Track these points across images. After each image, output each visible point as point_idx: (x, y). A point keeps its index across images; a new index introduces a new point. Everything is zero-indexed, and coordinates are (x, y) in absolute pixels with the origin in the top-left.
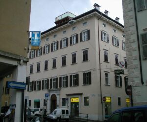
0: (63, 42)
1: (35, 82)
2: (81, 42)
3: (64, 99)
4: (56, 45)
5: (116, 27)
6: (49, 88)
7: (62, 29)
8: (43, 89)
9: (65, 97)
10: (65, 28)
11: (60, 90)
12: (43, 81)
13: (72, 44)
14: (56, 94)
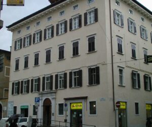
0: (60, 27)
1: (22, 82)
2: (85, 25)
3: (61, 106)
4: (50, 31)
5: (132, 7)
6: (41, 90)
7: (58, 9)
8: (32, 91)
9: (63, 102)
10: (63, 7)
11: (55, 93)
12: (32, 80)
13: (73, 28)
14: (50, 98)
